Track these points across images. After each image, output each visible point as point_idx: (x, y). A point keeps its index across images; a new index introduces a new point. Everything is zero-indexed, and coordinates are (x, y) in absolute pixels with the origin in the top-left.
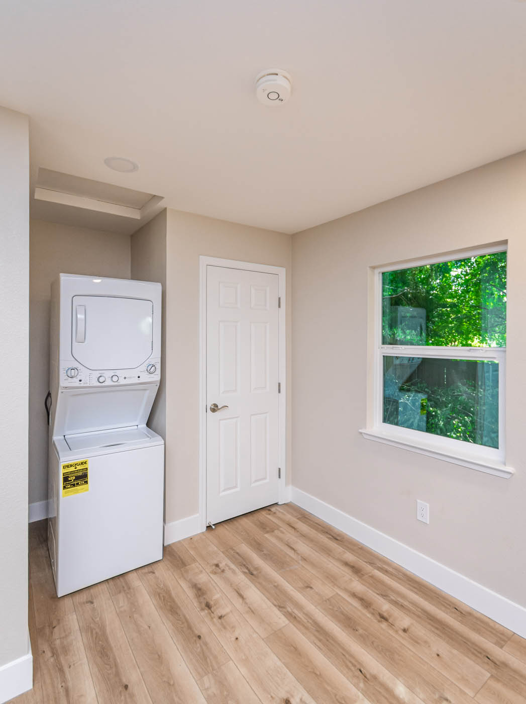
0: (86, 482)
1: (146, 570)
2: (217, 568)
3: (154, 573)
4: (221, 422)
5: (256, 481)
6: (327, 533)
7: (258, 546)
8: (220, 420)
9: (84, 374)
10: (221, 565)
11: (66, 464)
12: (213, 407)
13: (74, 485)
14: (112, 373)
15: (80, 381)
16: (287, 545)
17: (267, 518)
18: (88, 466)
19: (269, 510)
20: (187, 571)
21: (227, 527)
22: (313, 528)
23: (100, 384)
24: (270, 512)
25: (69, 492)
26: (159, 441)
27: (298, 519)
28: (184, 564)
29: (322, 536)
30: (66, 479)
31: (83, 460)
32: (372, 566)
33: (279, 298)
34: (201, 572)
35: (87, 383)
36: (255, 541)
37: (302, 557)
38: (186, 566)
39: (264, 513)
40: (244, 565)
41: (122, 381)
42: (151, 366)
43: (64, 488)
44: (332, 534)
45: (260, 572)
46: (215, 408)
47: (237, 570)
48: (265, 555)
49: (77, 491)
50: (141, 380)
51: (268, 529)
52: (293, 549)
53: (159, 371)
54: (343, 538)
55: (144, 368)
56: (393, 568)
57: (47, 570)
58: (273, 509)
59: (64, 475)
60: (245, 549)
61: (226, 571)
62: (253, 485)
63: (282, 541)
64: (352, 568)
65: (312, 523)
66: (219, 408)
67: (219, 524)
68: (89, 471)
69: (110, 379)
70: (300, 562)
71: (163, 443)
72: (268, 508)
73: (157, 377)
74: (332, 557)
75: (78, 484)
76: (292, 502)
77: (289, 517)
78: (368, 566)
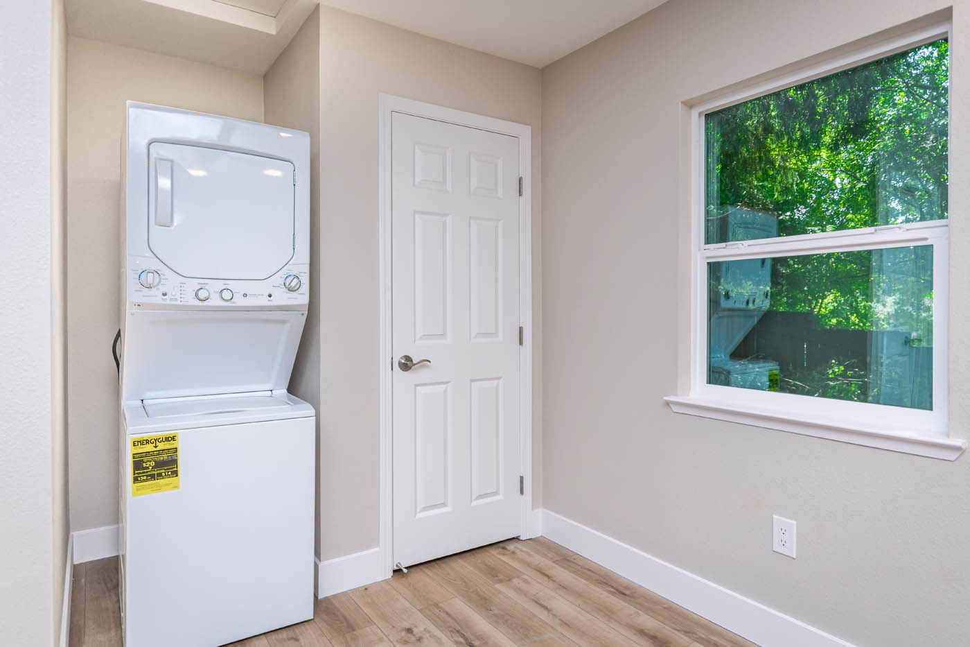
0: (175, 473)
1: (284, 634)
2: (410, 635)
3: (297, 640)
4: (418, 388)
5: (480, 497)
6: (606, 584)
7: (483, 603)
8: (417, 385)
9: (170, 283)
10: (415, 630)
11: (138, 437)
12: (403, 361)
13: (153, 477)
14: (220, 285)
15: (164, 294)
16: (536, 602)
17: (499, 559)
18: (179, 444)
19: (504, 548)
20: (355, 639)
21: (429, 573)
22: (581, 577)
23: (200, 303)
24: (505, 551)
25: (143, 488)
26: (308, 410)
27: (554, 562)
28: (351, 627)
29: (598, 589)
30: (138, 465)
31: (170, 433)
32: (689, 637)
33: (520, 180)
34: (381, 640)
35: (176, 300)
36: (479, 595)
37: (560, 620)
38: (354, 630)
39: (494, 552)
40: (458, 632)
41: (239, 301)
42: (292, 278)
43: (136, 480)
44: (615, 586)
45: (486, 643)
46: (407, 364)
47: (444, 638)
48: (495, 615)
49: (159, 488)
50: (275, 301)
51: (501, 577)
52: (546, 608)
53: (305, 288)
54: (635, 592)
55: (278, 279)
56: (727, 640)
57: (113, 633)
58: (511, 547)
59: (134, 458)
60: (461, 607)
61: (425, 640)
62: (474, 503)
63: (525, 595)
64: (652, 639)
65: (579, 568)
66: (414, 362)
67: (415, 568)
68: (180, 453)
69: (218, 295)
70: (559, 629)
71: (314, 414)
72: (501, 545)
73: (302, 298)
74: (616, 621)
75: (159, 475)
76: (545, 536)
77: (538, 559)
78: (683, 636)
